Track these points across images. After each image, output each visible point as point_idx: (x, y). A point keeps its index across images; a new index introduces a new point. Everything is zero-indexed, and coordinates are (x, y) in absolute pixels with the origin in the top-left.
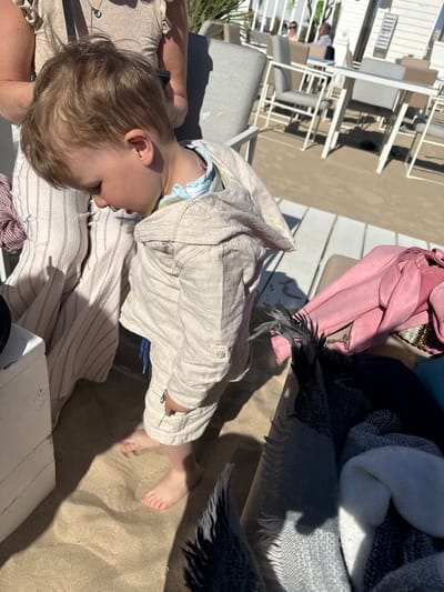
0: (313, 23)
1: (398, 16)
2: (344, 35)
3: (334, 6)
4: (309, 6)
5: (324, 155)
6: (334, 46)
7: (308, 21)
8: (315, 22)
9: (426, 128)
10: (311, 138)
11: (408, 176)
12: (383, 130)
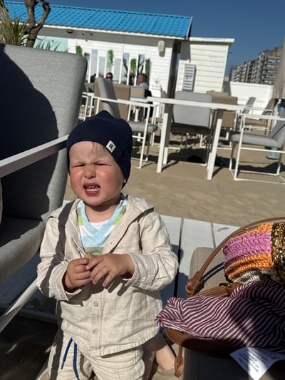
0: (130, 77)
1: (195, 66)
2: (157, 82)
3: (145, 64)
4: (125, 65)
5: (159, 170)
6: (150, 89)
7: (126, 76)
8: (132, 76)
9: (241, 138)
10: (144, 158)
11: (235, 179)
12: (204, 147)
